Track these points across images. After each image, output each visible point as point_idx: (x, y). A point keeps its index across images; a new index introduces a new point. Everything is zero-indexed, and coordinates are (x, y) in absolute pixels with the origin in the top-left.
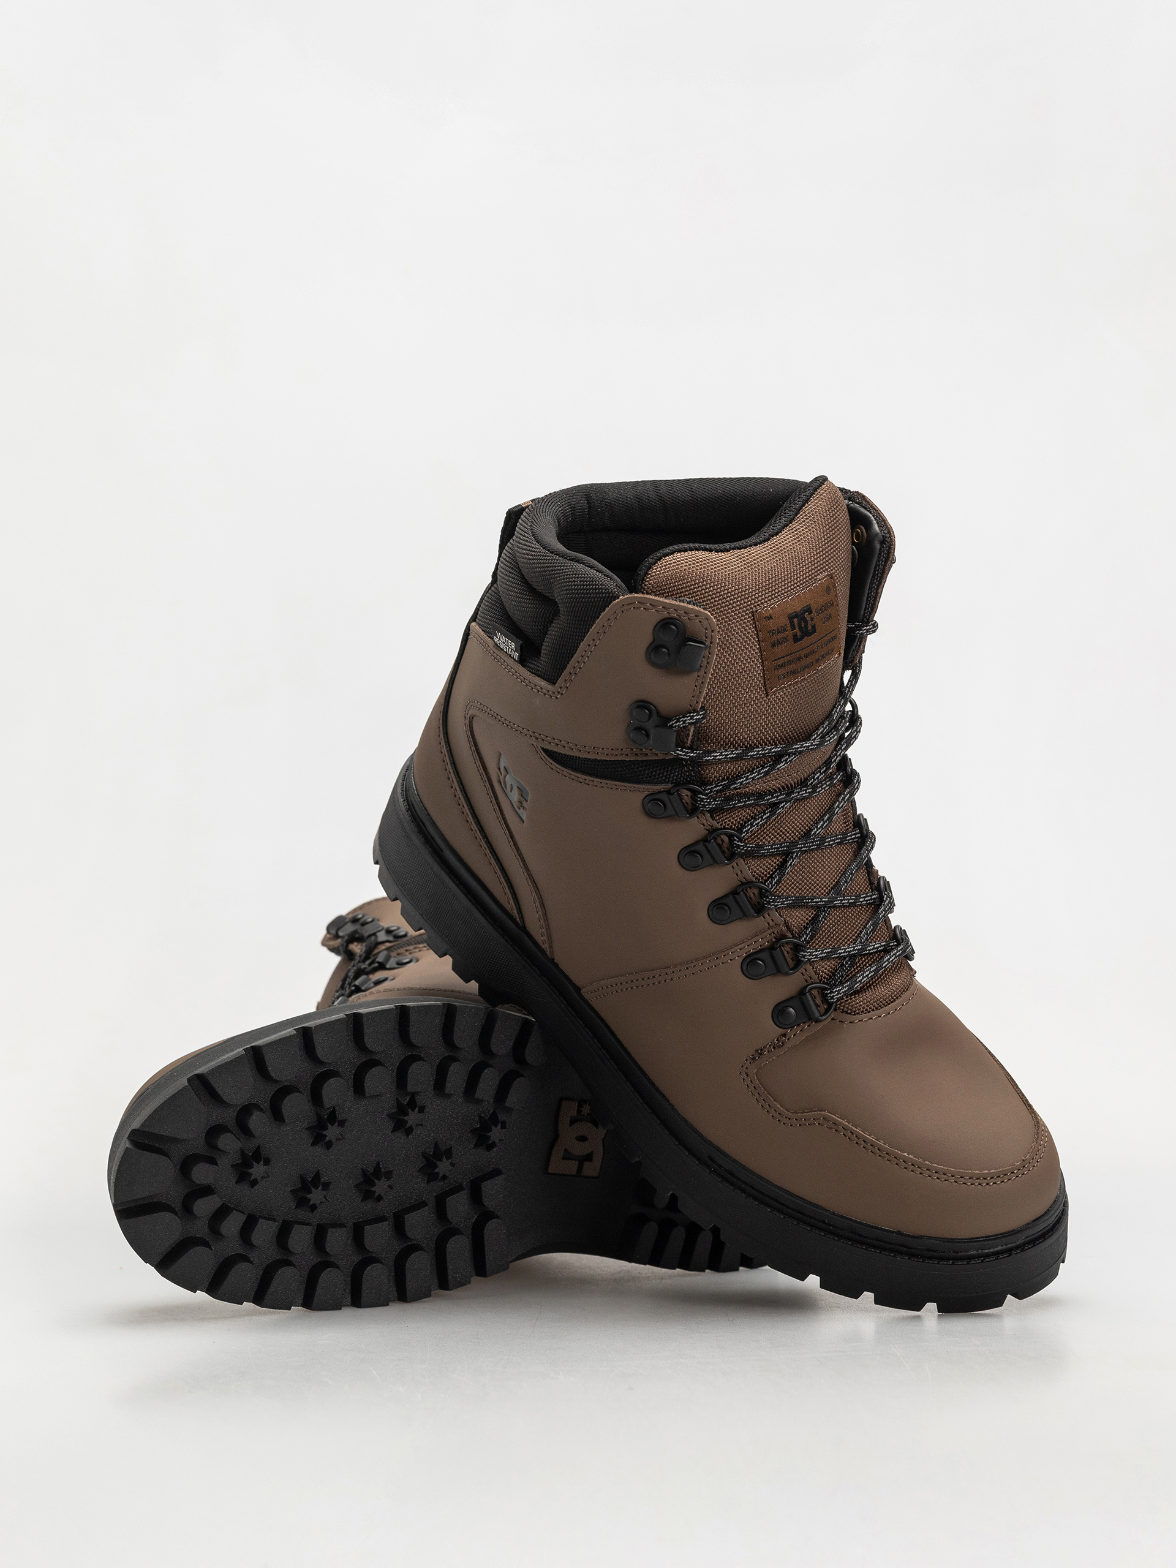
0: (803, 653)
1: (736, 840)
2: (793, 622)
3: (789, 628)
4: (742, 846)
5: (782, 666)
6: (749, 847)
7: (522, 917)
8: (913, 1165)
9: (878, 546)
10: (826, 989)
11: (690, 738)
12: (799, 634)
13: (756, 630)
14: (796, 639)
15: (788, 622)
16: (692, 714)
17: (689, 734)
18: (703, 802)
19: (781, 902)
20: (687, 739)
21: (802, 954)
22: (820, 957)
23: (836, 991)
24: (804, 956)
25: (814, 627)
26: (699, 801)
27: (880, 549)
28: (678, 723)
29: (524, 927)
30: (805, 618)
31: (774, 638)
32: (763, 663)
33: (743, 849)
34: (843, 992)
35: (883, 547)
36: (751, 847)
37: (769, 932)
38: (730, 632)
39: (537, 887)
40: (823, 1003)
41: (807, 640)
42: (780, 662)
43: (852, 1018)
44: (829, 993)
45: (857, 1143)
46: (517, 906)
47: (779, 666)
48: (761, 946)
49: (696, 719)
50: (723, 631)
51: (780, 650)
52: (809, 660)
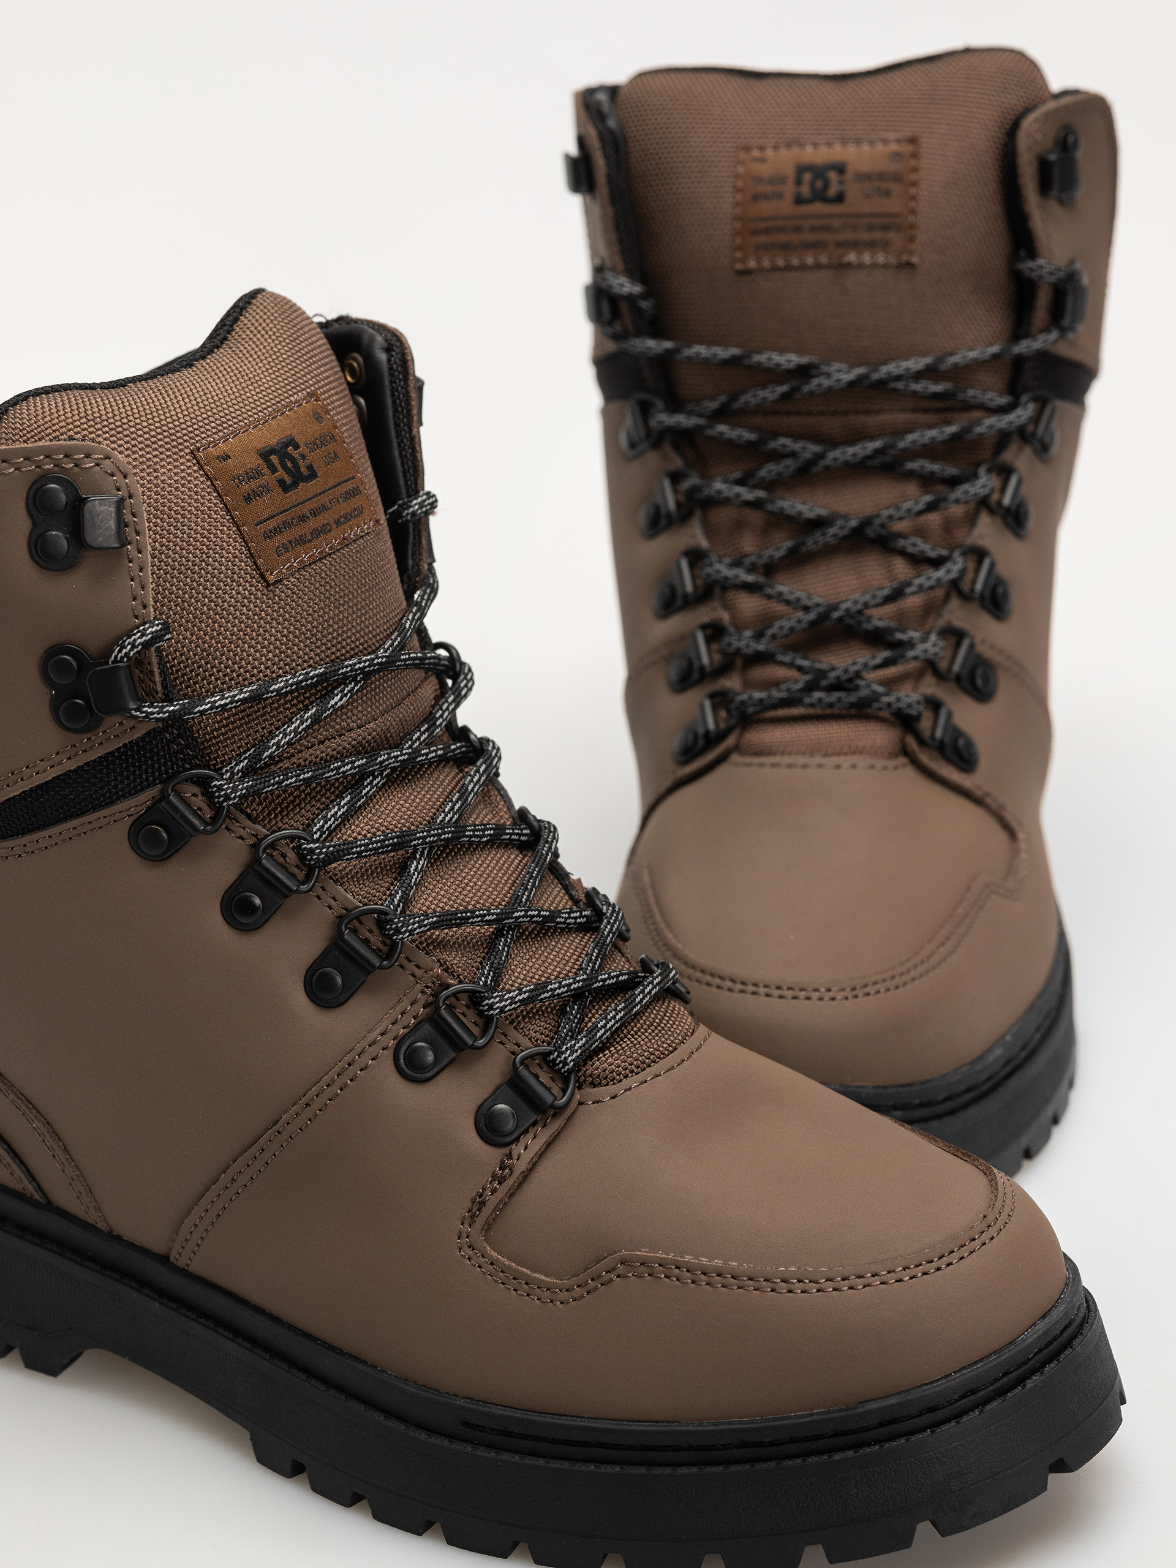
0: (306, 509)
1: (304, 844)
2: (270, 460)
3: (266, 471)
4: (317, 848)
5: (276, 531)
6: (330, 846)
7: (39, 1188)
8: (799, 1281)
9: (382, 357)
10: (551, 1053)
11: (158, 678)
12: (288, 480)
13: (208, 479)
14: (285, 488)
15: (261, 461)
16: (142, 628)
17: (152, 673)
18: (223, 790)
19: (418, 922)
20: (154, 683)
21: (487, 1004)
22: (520, 1001)
23: (567, 1049)
24: (491, 1007)
25: (310, 468)
26: (216, 792)
27: (389, 360)
28: (124, 651)
29: (49, 1203)
30: (290, 455)
31: (245, 488)
32: (240, 531)
33: (321, 853)
34: (580, 1047)
35: (392, 356)
36: (334, 846)
37: (419, 987)
38: (163, 489)
39: (34, 1107)
40: (553, 1081)
41: (304, 490)
42: (271, 525)
43: (612, 1089)
44: (558, 1056)
45: (693, 1282)
46: (23, 1168)
47: (271, 531)
48: (415, 1018)
49: (152, 633)
50: (149, 489)
51: (264, 505)
52: (320, 521)
